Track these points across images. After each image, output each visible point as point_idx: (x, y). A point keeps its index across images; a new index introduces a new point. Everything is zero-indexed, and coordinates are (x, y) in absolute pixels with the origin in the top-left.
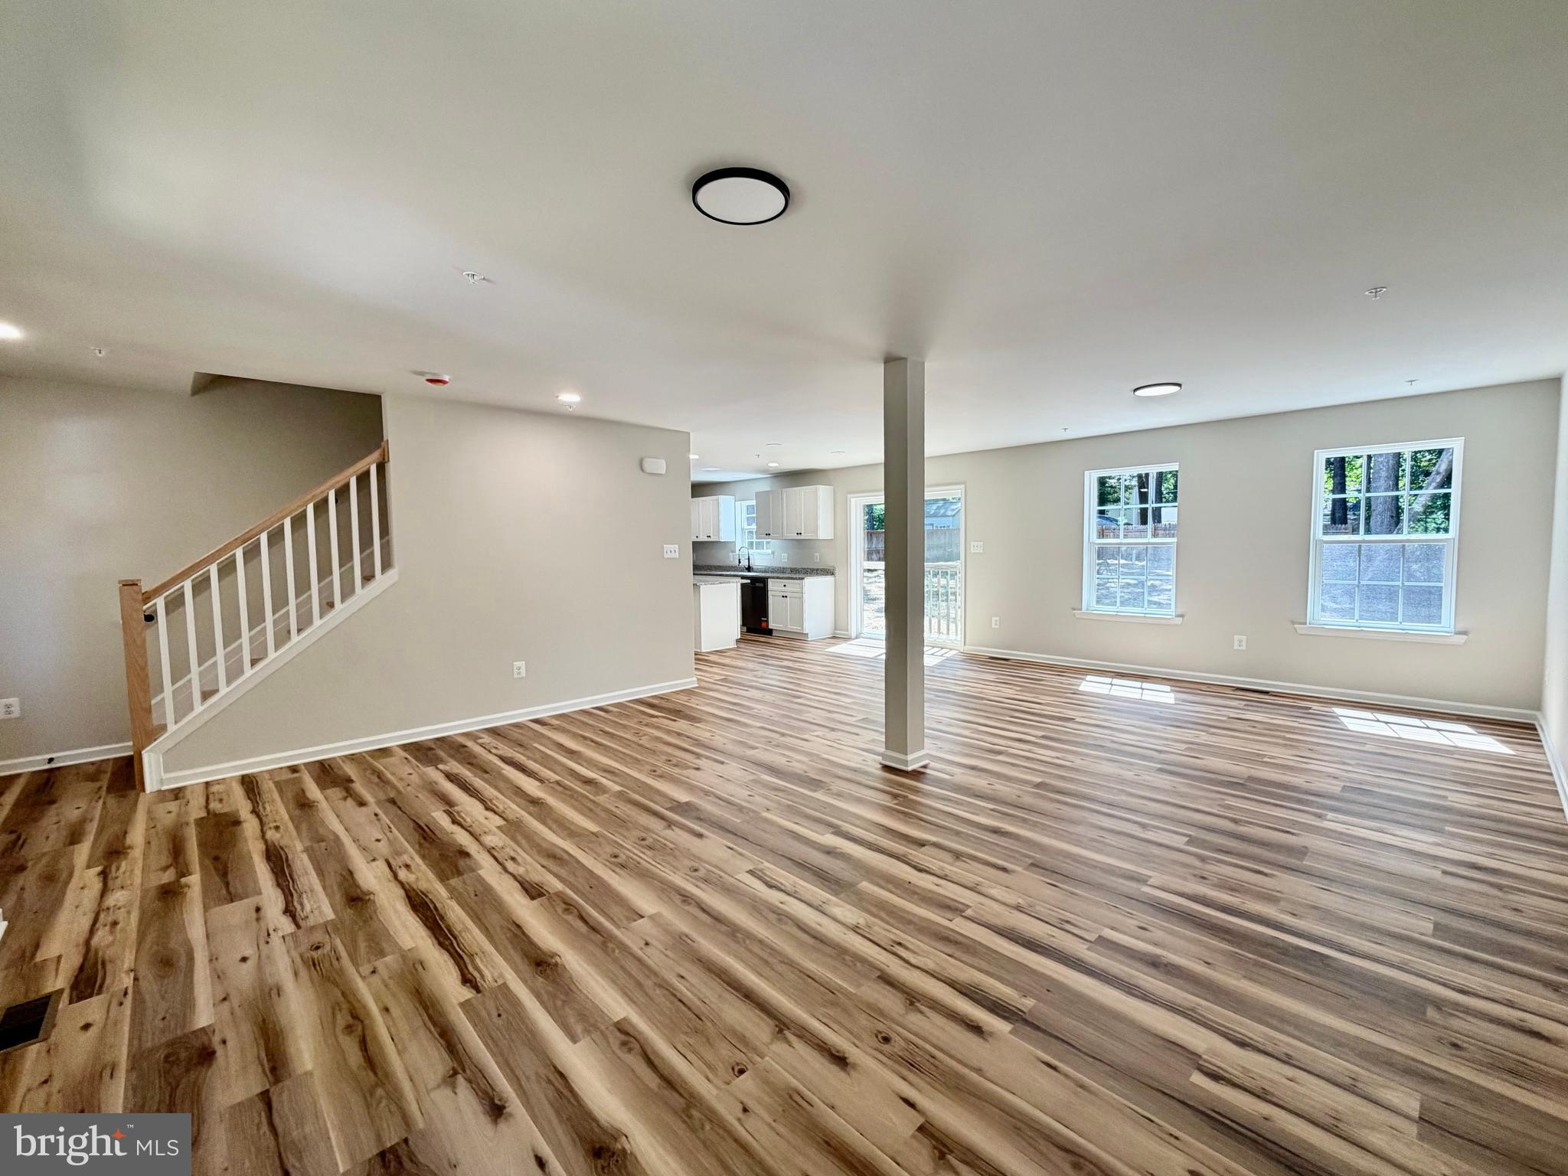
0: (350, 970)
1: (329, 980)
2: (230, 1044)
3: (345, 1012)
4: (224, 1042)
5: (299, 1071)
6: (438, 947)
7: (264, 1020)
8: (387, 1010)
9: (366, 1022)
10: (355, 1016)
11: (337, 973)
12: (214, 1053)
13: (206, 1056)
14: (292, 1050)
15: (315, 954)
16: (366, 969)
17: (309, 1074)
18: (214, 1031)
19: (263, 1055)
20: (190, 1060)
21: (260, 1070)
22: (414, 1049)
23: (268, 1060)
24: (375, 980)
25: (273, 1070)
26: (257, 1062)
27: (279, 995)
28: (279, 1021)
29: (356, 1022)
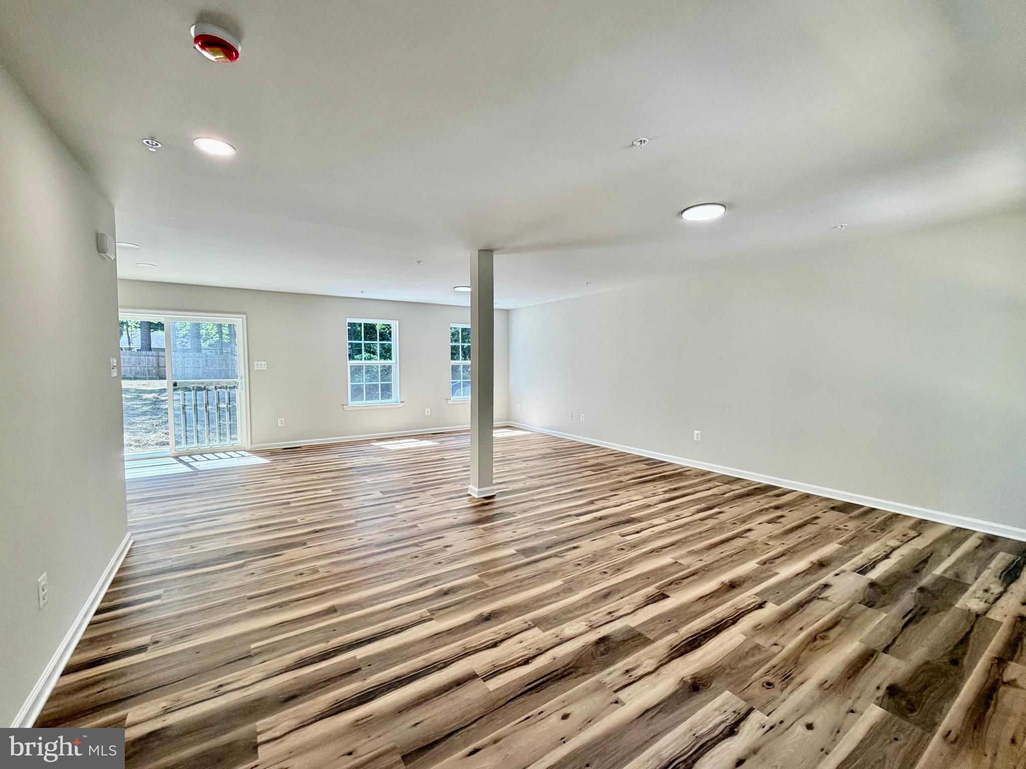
0: (780, 655)
1: (796, 663)
2: (877, 684)
3: (815, 643)
4: (878, 688)
5: (863, 646)
6: (736, 624)
7: (849, 678)
8: (801, 629)
9: (815, 633)
10: (815, 639)
11: (788, 661)
12: (888, 688)
13: (892, 690)
14: (855, 654)
15: (776, 681)
16: (775, 649)
17: (861, 641)
18: (877, 699)
19: (867, 665)
20: (902, 697)
21: (877, 660)
22: (818, 613)
23: (869, 660)
24: (781, 641)
25: (872, 656)
26: (874, 664)
27: (826, 682)
28: (844, 670)
29: (817, 637)
